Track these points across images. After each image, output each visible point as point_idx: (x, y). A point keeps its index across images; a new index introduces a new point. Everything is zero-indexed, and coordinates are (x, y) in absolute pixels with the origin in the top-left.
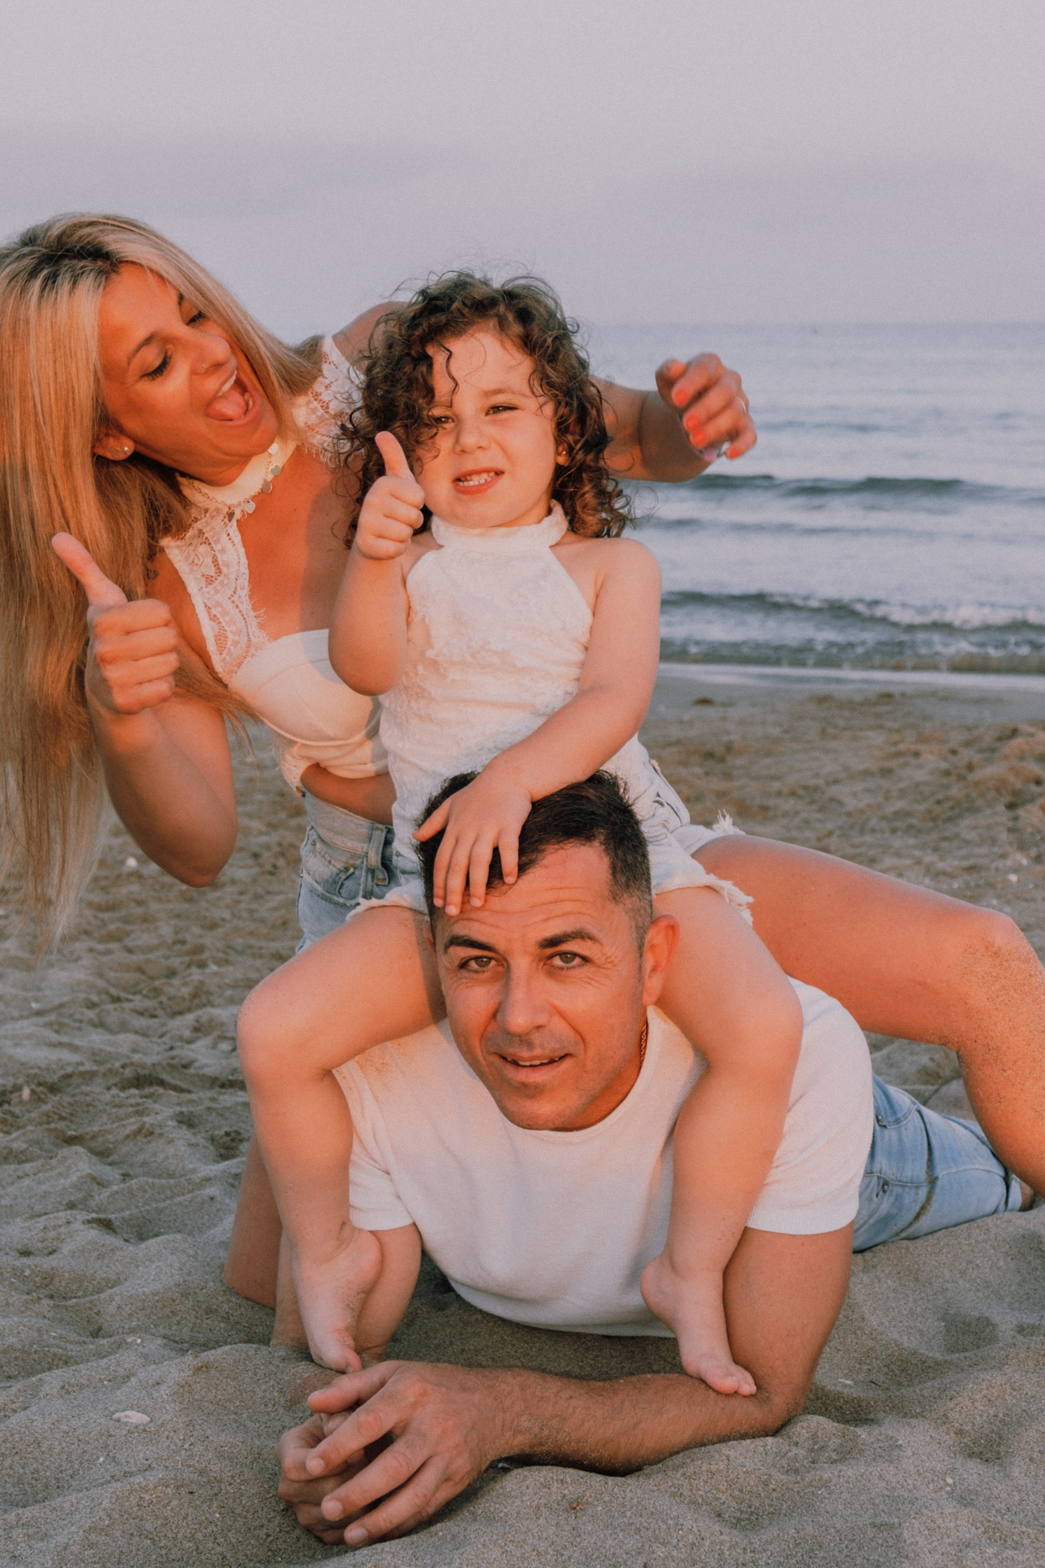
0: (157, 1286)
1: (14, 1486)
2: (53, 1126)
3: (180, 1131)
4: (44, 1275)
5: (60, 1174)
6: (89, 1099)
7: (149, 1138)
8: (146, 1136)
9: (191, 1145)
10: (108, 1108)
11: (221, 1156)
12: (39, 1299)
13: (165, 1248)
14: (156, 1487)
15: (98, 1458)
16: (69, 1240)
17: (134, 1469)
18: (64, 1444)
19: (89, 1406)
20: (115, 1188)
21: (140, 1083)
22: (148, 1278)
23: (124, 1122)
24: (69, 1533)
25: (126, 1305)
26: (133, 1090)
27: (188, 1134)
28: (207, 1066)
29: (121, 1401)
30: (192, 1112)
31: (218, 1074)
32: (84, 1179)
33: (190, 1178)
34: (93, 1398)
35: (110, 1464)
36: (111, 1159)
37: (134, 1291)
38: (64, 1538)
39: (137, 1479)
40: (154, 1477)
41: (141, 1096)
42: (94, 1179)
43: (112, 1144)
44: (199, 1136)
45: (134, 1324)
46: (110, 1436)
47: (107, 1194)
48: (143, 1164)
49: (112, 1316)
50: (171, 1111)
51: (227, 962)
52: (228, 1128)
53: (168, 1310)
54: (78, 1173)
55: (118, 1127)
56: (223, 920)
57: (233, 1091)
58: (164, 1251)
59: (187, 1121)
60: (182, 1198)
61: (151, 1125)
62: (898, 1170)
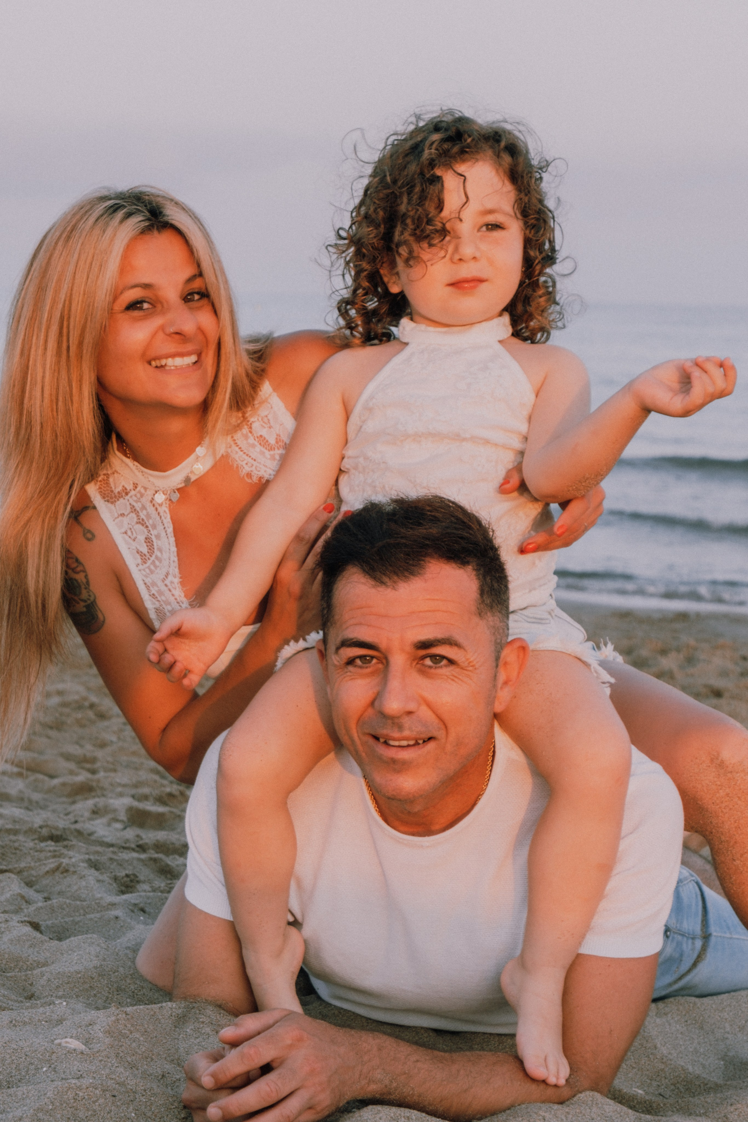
0: (79, 968)
3: (89, 871)
6: (16, 845)
7: (65, 874)
8: (62, 873)
9: (98, 881)
10: (31, 852)
11: (122, 891)
13: (84, 942)
14: (87, 1088)
15: (42, 1068)
16: (8, 933)
17: (69, 1076)
19: (32, 1036)
20: (40, 904)
21: (55, 838)
22: (72, 961)
23: (44, 862)
24: (22, 1110)
25: (55, 979)
26: (50, 843)
27: (97, 874)
28: (104, 836)
29: (59, 1034)
30: (98, 860)
31: (114, 842)
32: (15, 897)
33: (99, 903)
34: (34, 1031)
35: (50, 1073)
36: (34, 888)
37: (61, 970)
38: (18, 1113)
39: (74, 1081)
40: (86, 1082)
41: (57, 846)
42: (23, 897)
43: (36, 877)
44: (105, 875)
45: (60, 993)
46: (53, 1053)
47: (33, 909)
48: (60, 893)
49: (43, 986)
50: (82, 857)
51: (115, 771)
52: (127, 872)
53: (87, 986)
54: (11, 892)
55: (40, 865)
56: (112, 742)
57: (128, 851)
58: (83, 944)
59: (95, 865)
60: (92, 916)
61: (67, 865)
62: (677, 921)
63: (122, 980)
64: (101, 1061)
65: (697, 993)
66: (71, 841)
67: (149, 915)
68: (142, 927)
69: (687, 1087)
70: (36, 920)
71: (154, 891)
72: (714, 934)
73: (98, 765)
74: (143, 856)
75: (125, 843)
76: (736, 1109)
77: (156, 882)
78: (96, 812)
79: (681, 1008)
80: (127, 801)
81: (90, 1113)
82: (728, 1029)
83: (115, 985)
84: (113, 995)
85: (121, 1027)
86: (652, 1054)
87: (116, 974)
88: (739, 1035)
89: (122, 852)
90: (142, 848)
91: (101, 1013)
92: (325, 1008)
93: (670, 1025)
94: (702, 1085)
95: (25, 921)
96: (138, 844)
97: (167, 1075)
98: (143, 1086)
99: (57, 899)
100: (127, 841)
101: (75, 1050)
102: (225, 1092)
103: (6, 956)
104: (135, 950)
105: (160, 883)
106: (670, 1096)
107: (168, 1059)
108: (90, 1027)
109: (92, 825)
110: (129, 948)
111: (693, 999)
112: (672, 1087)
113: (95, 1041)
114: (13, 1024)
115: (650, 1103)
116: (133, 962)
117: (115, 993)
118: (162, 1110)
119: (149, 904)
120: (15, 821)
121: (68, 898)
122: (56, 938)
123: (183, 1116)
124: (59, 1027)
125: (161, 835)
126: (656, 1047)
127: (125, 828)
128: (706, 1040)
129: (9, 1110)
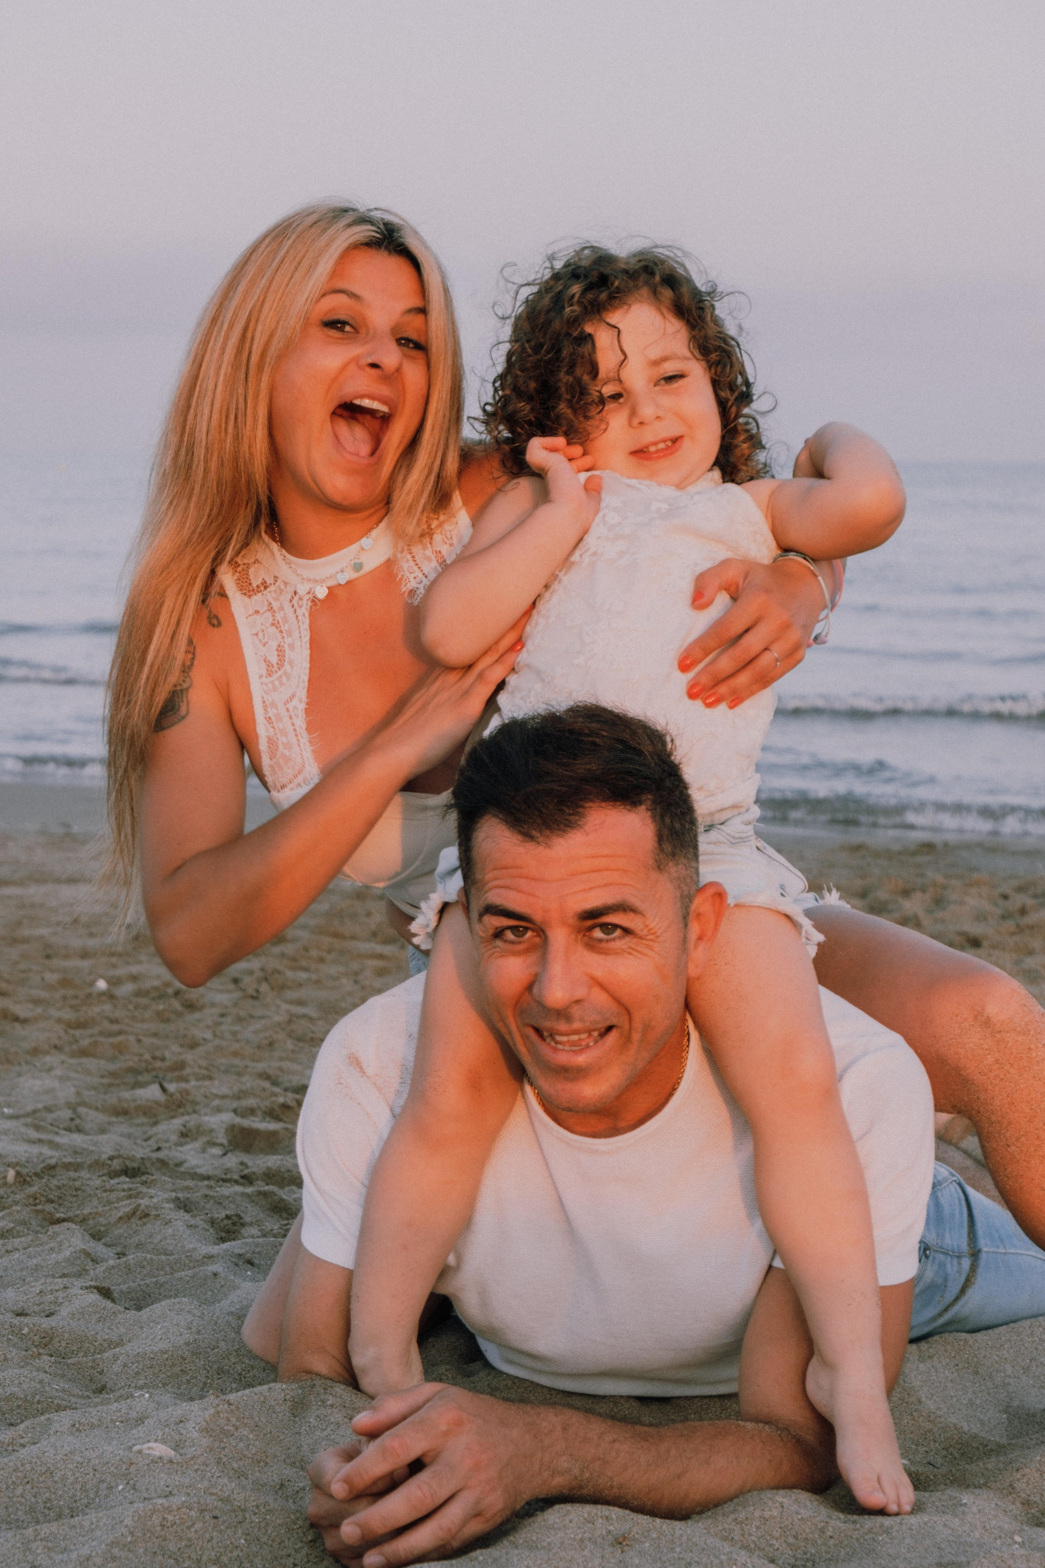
0: (166, 1345)
1: (26, 1513)
2: (39, 1207)
3: (177, 1213)
4: (43, 1335)
5: (52, 1249)
6: (77, 1184)
7: (144, 1220)
8: (140, 1219)
9: (190, 1226)
10: (98, 1192)
11: (221, 1238)
12: (40, 1354)
13: (170, 1310)
14: (179, 1509)
15: (117, 1486)
16: (67, 1304)
17: (153, 1495)
18: (77, 1475)
19: (103, 1443)
20: (111, 1262)
21: (131, 1172)
22: (154, 1338)
23: (116, 1205)
24: (90, 1547)
25: (132, 1363)
26: (123, 1178)
27: (187, 1217)
28: (198, 1166)
29: (140, 1438)
30: (188, 1198)
31: (210, 1173)
32: (78, 1255)
33: (191, 1256)
34: (104, 1436)
35: (129, 1492)
36: (103, 1241)
37: (141, 1350)
38: (85, 1551)
39: (160, 1501)
40: (178, 1500)
41: (133, 1183)
42: (88, 1254)
43: (104, 1226)
44: (198, 1218)
45: (141, 1382)
46: (132, 1464)
47: (103, 1269)
48: (138, 1246)
49: (117, 1375)
50: (166, 1196)
51: (210, 1078)
52: (228, 1212)
53: (177, 1369)
54: (71, 1249)
55: (110, 1210)
56: (204, 1039)
57: (229, 1185)
58: (169, 1312)
59: (184, 1206)
60: (183, 1274)
61: (147, 1207)
62: (938, 1236)
63: (224, 1358)
64: (196, 1470)
65: (967, 1328)
66: (152, 1175)
67: (259, 1268)
68: (248, 1285)
69: (962, 1451)
70: (105, 1284)
71: (265, 1236)
72: (985, 1249)
73: (188, 1071)
74: (249, 1190)
75: (225, 1174)
76: (1024, 1476)
77: (267, 1224)
78: (185, 1135)
79: (949, 1348)
80: (227, 1118)
81: (183, 1544)
82: (1009, 1372)
83: (215, 1366)
84: (212, 1380)
85: (222, 1422)
86: (916, 1410)
87: (216, 1350)
88: (1024, 1378)
89: (221, 1186)
90: (247, 1179)
91: (196, 1406)
92: (494, 1377)
93: (936, 1371)
94: (981, 1448)
95: (91, 1287)
96: (242, 1174)
97: (287, 1483)
98: (254, 1501)
99: (133, 1253)
100: (228, 1171)
101: (161, 1458)
102: (364, 1501)
103: (67, 1335)
104: (241, 1317)
105: (273, 1224)
106: (942, 1465)
107: (288, 1461)
108: (181, 1425)
109: (181, 1152)
110: (232, 1313)
111: (964, 1335)
112: (944, 1453)
113: (187, 1443)
114: (76, 1428)
115: (916, 1475)
116: (238, 1332)
117: (216, 1377)
118: (282, 1532)
119: (259, 1253)
120: (76, 1153)
121: (149, 1252)
122: (134, 1307)
123: (310, 1538)
124: (140, 1428)
125: (272, 1161)
126: (920, 1402)
127: (225, 1154)
128: (983, 1387)
129: (72, 1547)
